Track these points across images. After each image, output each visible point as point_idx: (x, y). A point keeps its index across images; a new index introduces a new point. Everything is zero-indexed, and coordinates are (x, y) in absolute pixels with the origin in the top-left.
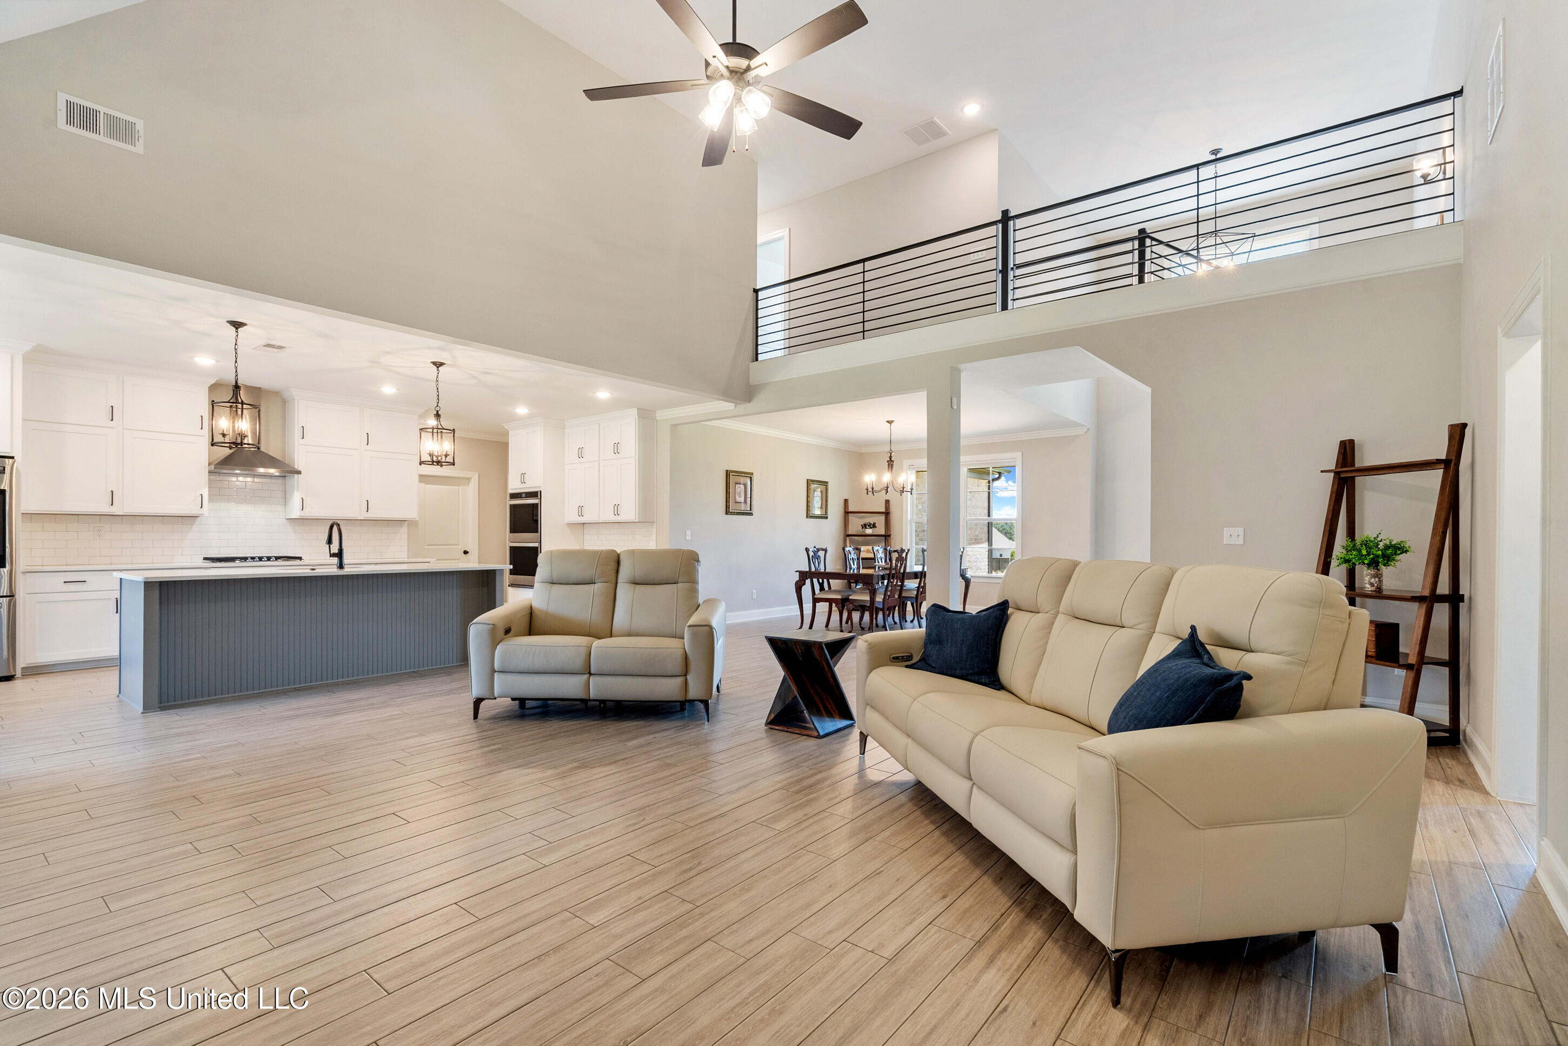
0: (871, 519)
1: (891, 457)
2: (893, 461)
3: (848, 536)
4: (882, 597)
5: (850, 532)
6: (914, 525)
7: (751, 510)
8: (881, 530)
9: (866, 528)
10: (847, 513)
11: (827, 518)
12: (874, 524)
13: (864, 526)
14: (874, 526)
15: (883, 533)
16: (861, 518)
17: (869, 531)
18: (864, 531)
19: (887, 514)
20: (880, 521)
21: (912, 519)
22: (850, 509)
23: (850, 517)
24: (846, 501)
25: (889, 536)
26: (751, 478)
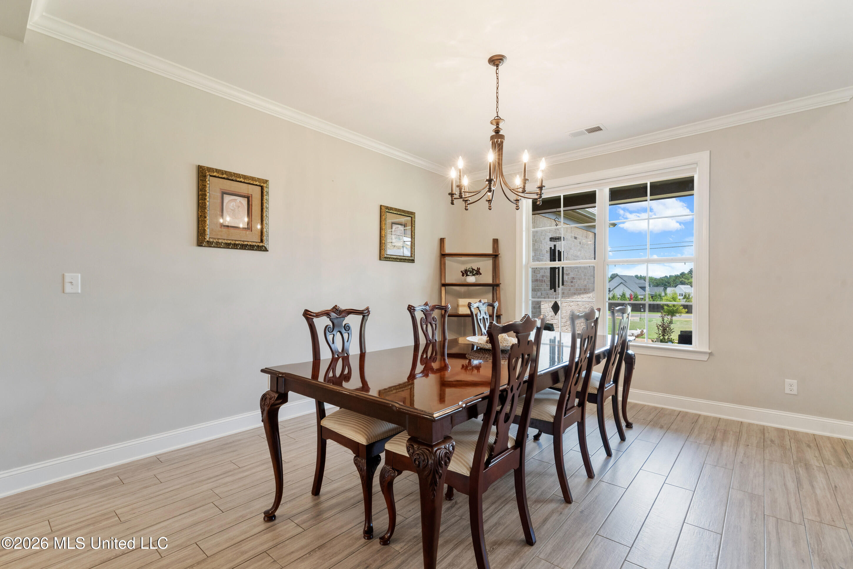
0: (475, 264)
1: (497, 131)
2: (502, 137)
3: (444, 285)
4: (470, 457)
5: (448, 281)
6: (530, 270)
7: (262, 241)
8: (487, 278)
9: (467, 275)
10: (443, 255)
11: (413, 261)
12: (479, 269)
13: (465, 273)
14: (478, 272)
15: (490, 281)
16: (463, 263)
17: (471, 279)
18: (465, 280)
19: (495, 256)
20: (486, 265)
21: (527, 265)
22: (447, 251)
23: (447, 262)
24: (442, 241)
25: (498, 285)
26: (262, 188)
